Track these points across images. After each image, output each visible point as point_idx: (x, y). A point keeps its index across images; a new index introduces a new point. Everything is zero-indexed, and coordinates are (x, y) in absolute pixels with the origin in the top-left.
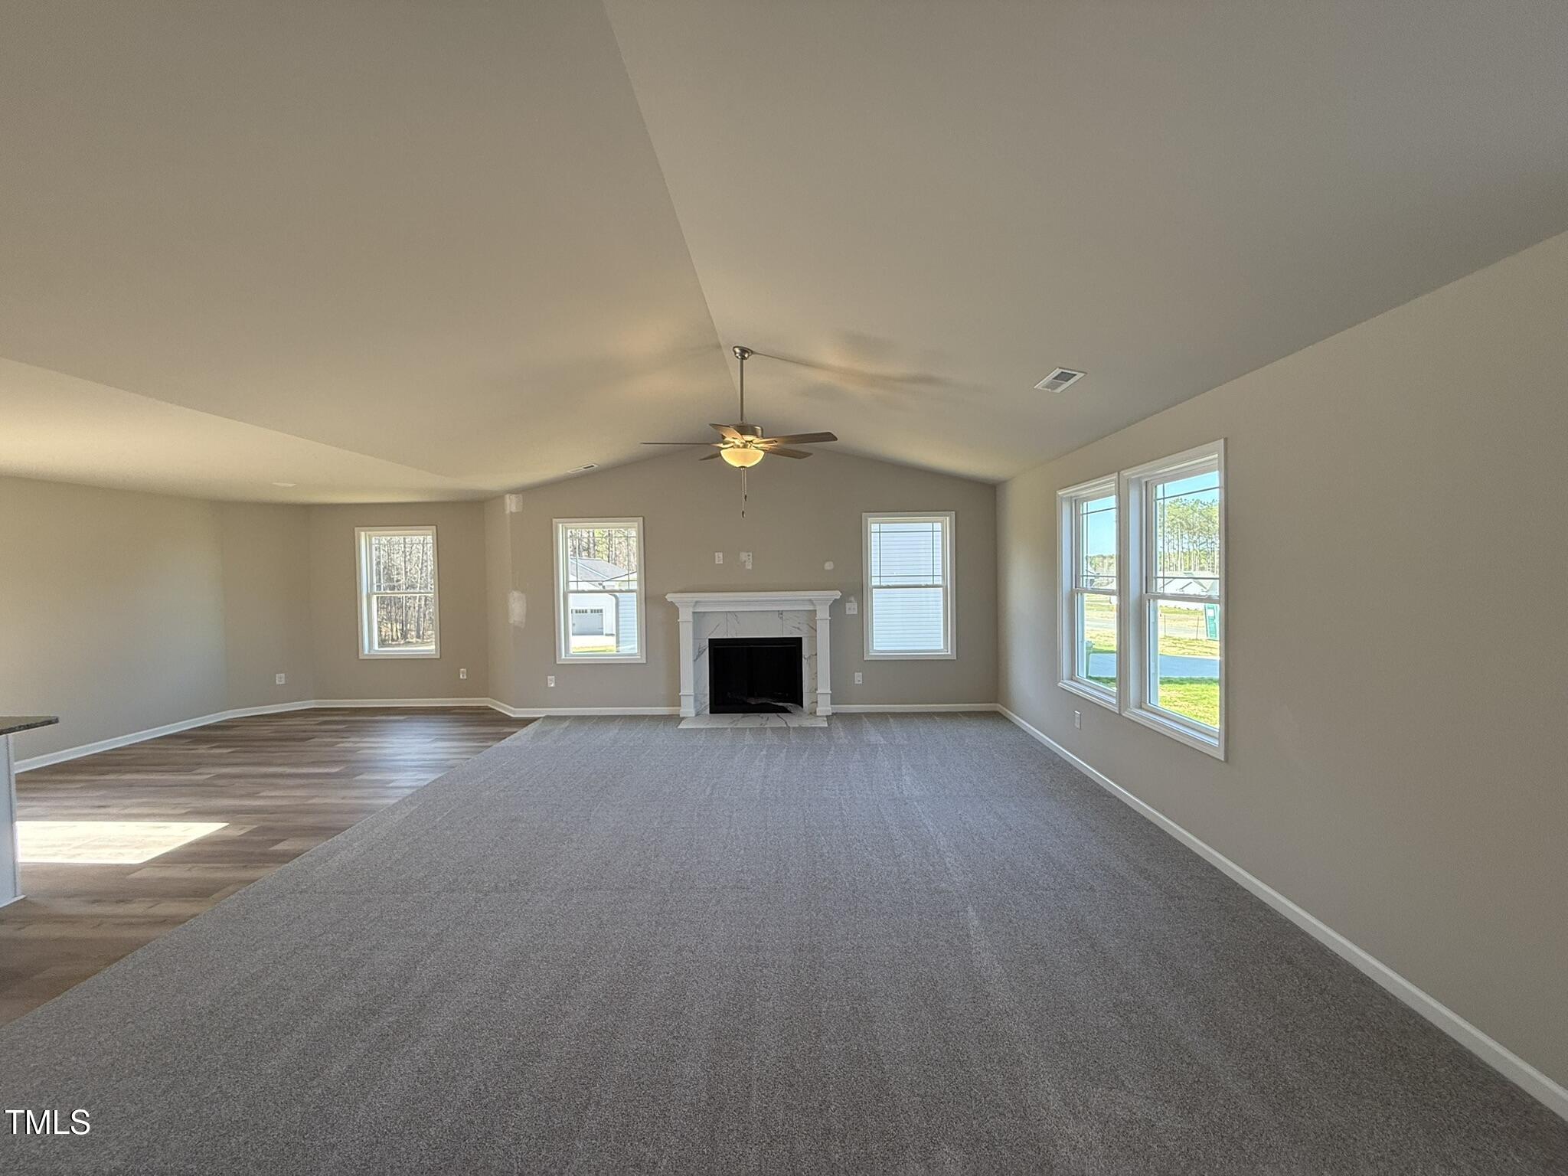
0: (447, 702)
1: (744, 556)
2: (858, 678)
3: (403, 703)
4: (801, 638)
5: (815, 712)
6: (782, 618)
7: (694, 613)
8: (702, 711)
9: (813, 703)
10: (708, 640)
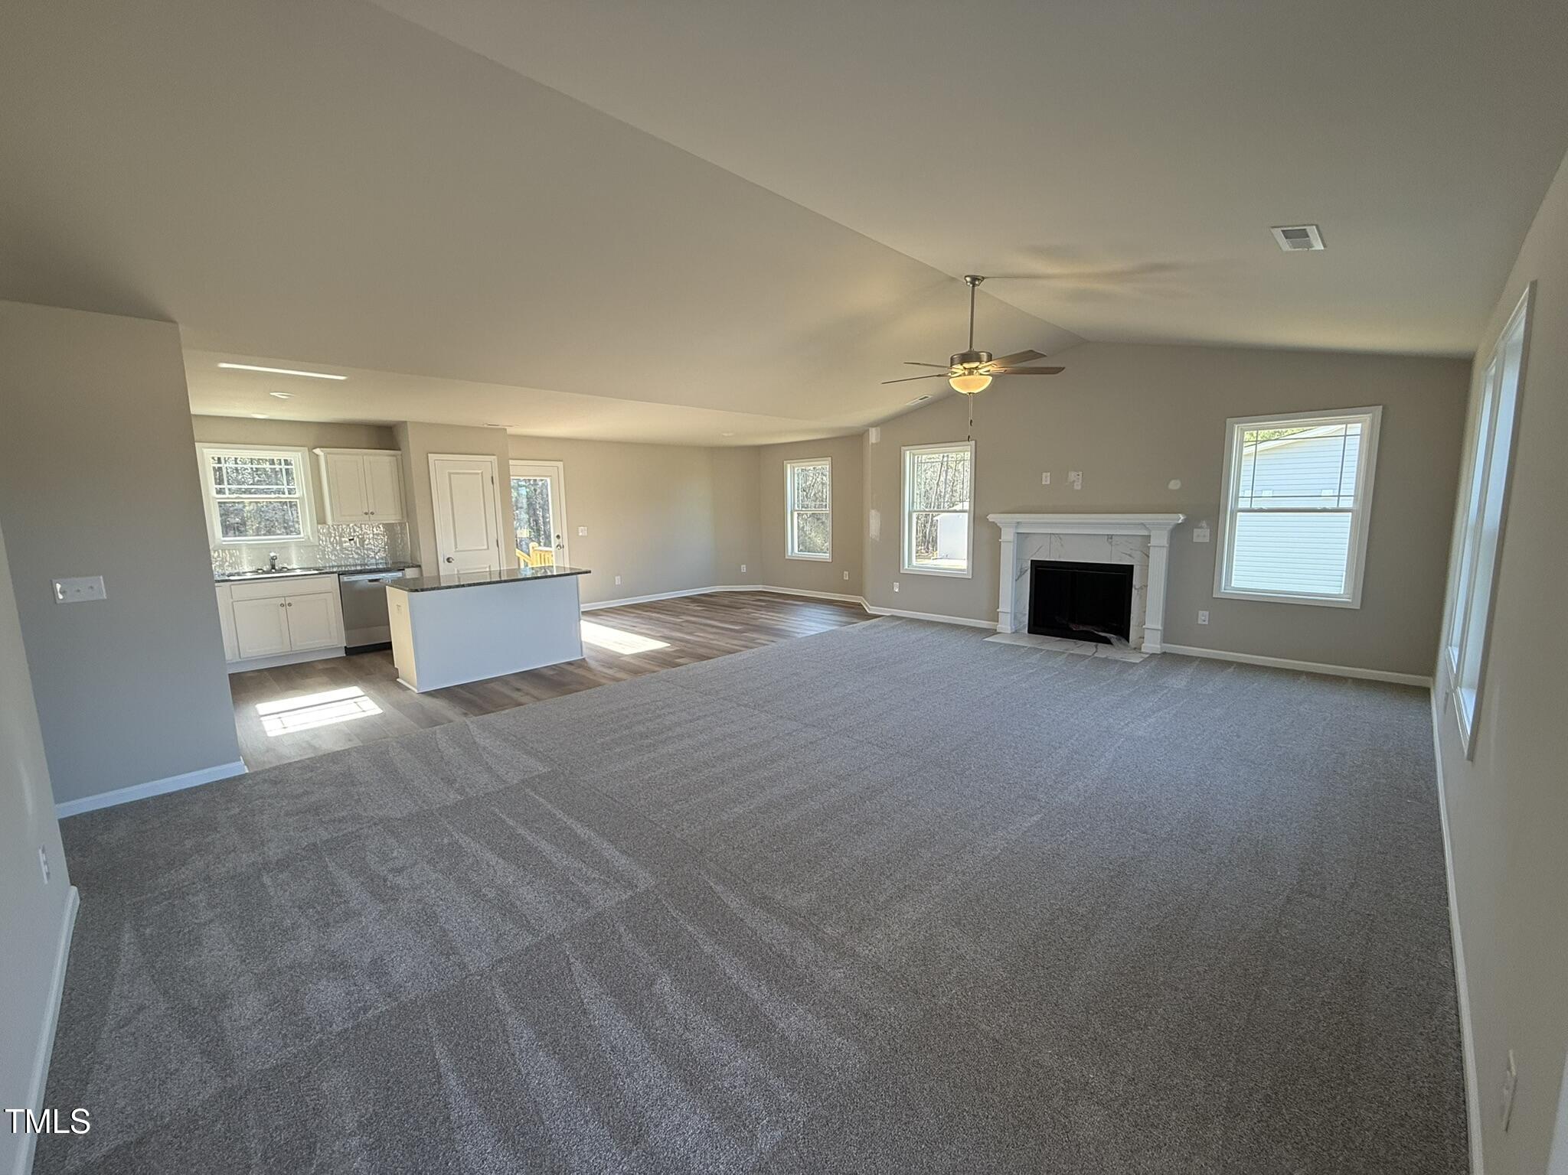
0: (834, 596)
1: (1072, 475)
2: (1203, 617)
3: (809, 593)
4: (1132, 566)
5: (1140, 649)
6: (1111, 543)
7: (1015, 533)
8: (1020, 629)
9: (1140, 638)
10: (1029, 561)
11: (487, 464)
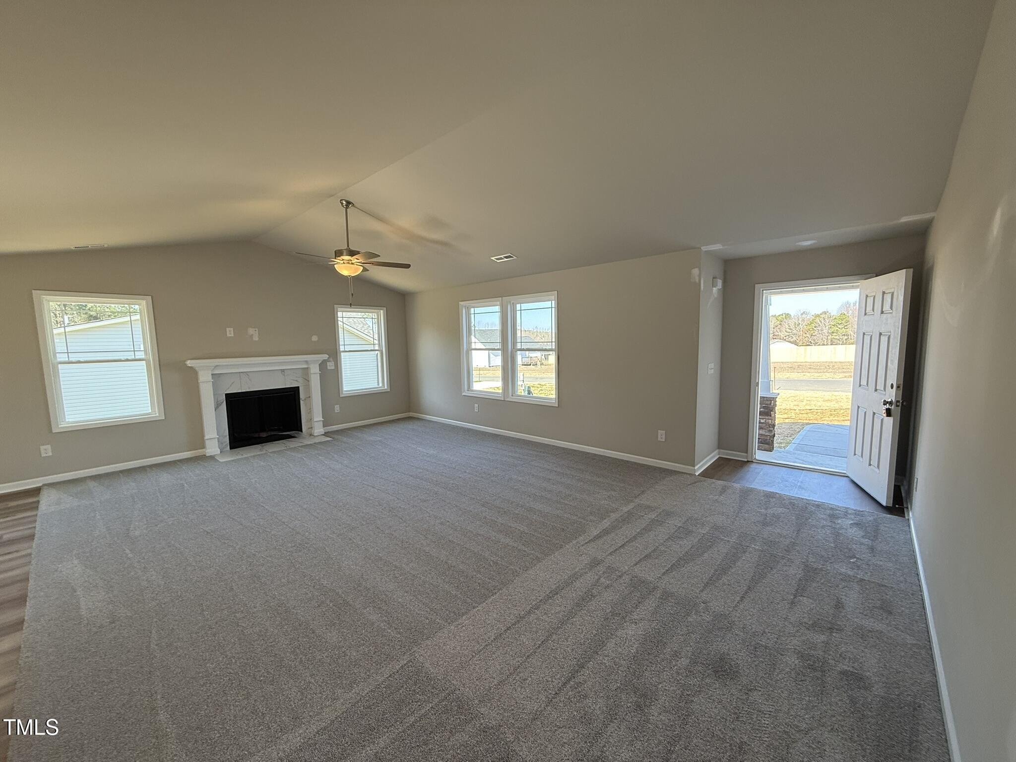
1: (251, 331)
2: (337, 408)
4: (298, 387)
5: (311, 434)
6: (284, 375)
7: (212, 374)
8: (224, 448)
9: (309, 428)
10: (224, 395)
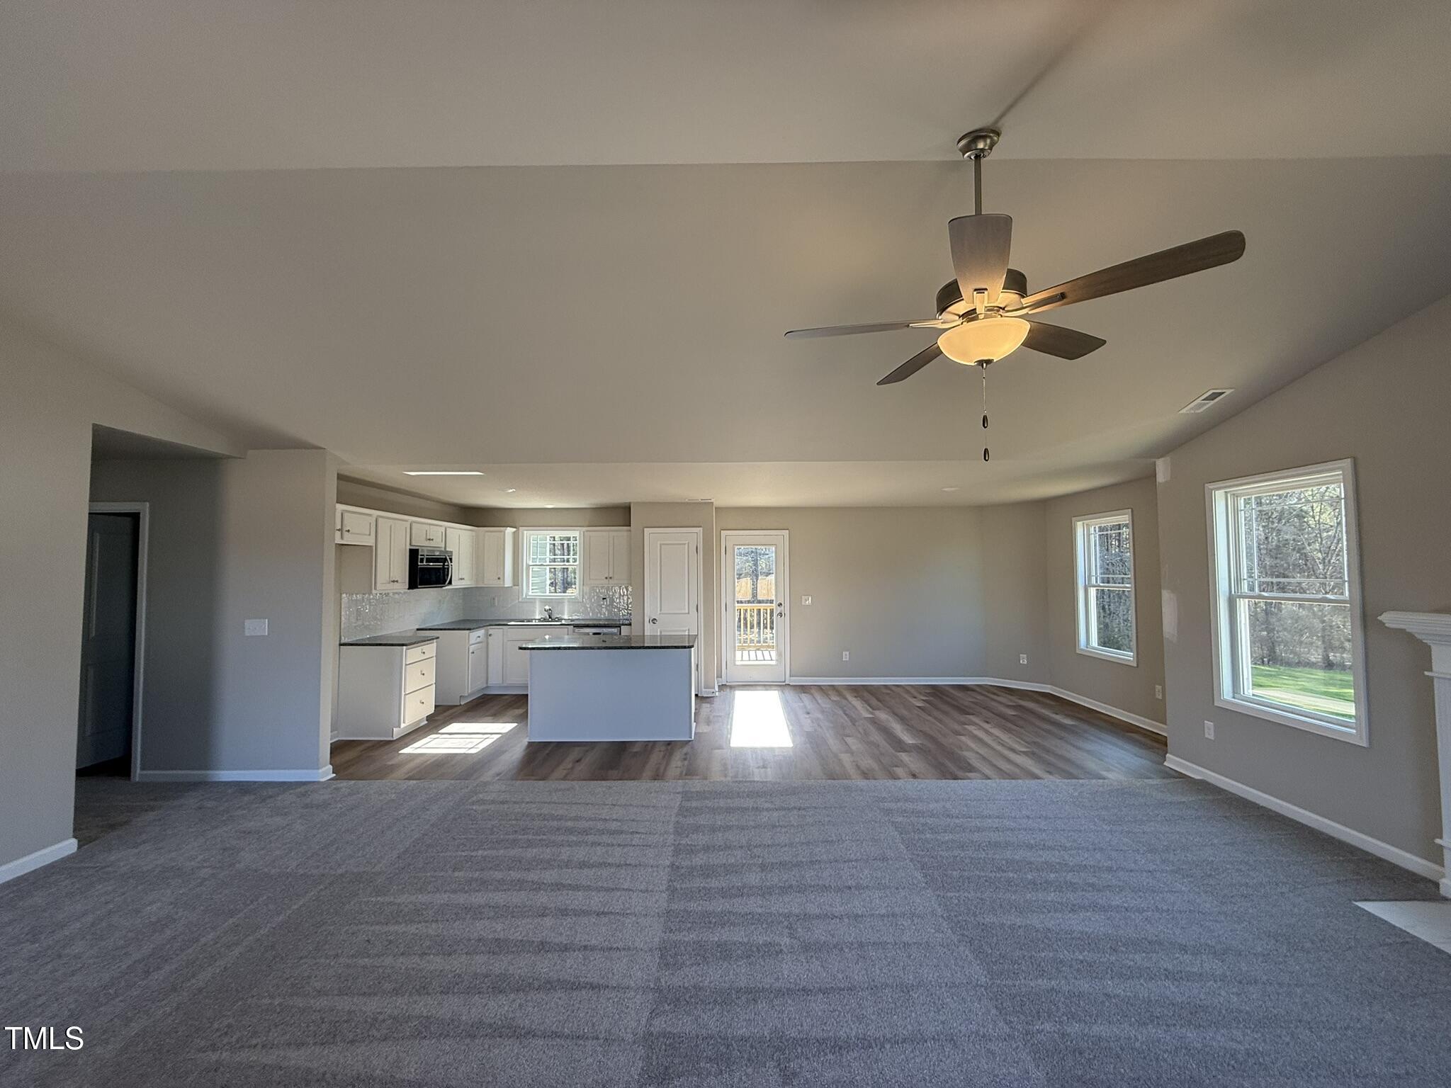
0: (1142, 723)
11: (694, 536)
